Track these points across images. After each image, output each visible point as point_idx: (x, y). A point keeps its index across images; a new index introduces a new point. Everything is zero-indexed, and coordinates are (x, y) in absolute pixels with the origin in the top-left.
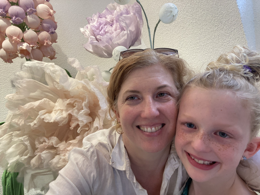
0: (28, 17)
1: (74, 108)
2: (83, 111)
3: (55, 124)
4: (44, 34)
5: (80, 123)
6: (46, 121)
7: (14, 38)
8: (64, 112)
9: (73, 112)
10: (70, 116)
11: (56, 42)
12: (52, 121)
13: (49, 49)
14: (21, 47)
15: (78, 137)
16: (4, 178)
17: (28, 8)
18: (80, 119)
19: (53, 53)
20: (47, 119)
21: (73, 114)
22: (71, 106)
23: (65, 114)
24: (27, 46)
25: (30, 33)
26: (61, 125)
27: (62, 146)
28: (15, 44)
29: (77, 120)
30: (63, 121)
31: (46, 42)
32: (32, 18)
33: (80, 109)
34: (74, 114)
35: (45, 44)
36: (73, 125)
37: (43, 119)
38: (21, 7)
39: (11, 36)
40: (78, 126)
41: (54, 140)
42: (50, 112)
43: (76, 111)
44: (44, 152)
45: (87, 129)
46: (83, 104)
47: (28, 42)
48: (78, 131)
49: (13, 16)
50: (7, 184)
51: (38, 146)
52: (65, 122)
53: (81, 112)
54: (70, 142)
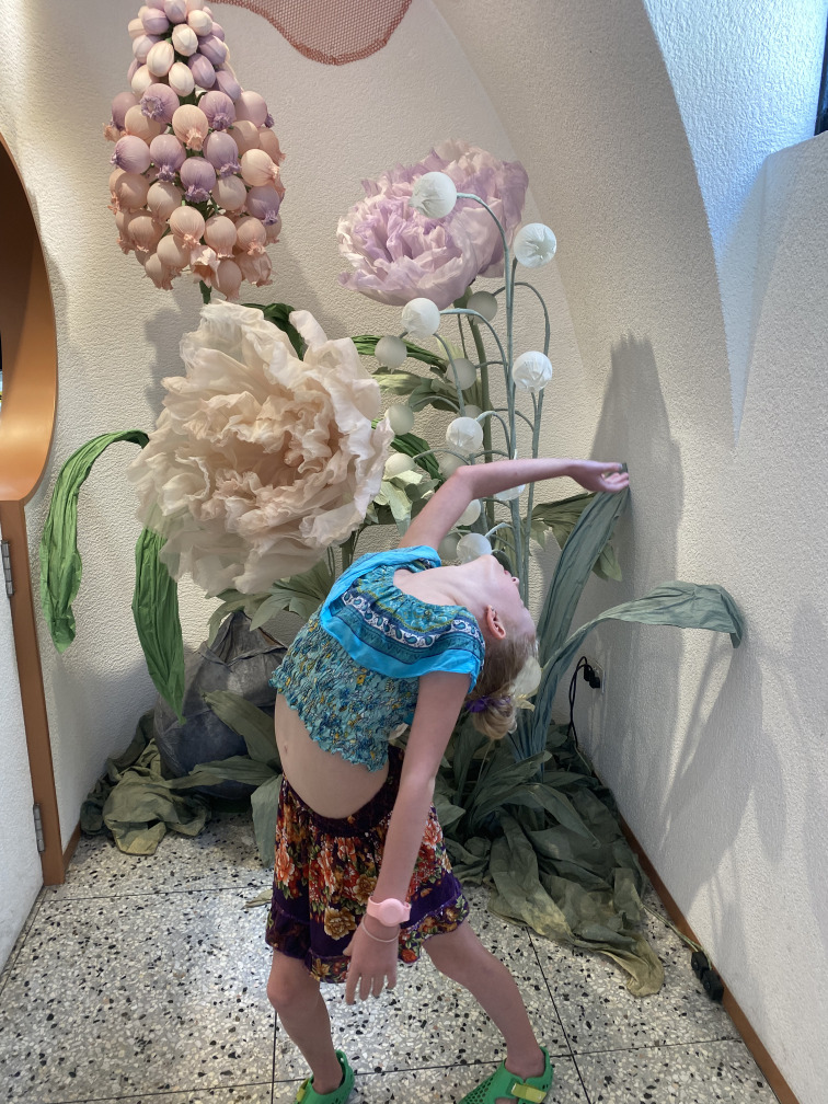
0: (221, 182)
1: (298, 422)
2: (313, 431)
3: (257, 448)
4: (252, 226)
5: (304, 454)
6: (242, 439)
7: (188, 237)
8: (276, 426)
9: (294, 428)
10: (288, 435)
11: (275, 242)
12: (252, 440)
13: (257, 264)
14: (199, 259)
15: (298, 482)
16: (140, 547)
17: (223, 164)
18: (307, 446)
19: (265, 273)
20: (243, 435)
21: (293, 433)
22: (292, 416)
23: (278, 431)
24: (211, 259)
25: (221, 225)
26: (267, 451)
27: (265, 493)
28: (187, 251)
29: (299, 445)
30: (273, 444)
31: (254, 247)
32: (230, 187)
33: (308, 426)
34: (296, 434)
35: (250, 253)
36: (290, 457)
37: (236, 433)
38: (208, 160)
39: (180, 233)
40: (301, 459)
41: (252, 479)
42: (249, 422)
43: (301, 427)
44: (233, 498)
45: (318, 469)
46: (316, 418)
47: (215, 247)
48: (300, 469)
49: (191, 185)
50: (146, 561)
51: (220, 483)
52: (277, 446)
53: (308, 434)
54: (283, 488)
